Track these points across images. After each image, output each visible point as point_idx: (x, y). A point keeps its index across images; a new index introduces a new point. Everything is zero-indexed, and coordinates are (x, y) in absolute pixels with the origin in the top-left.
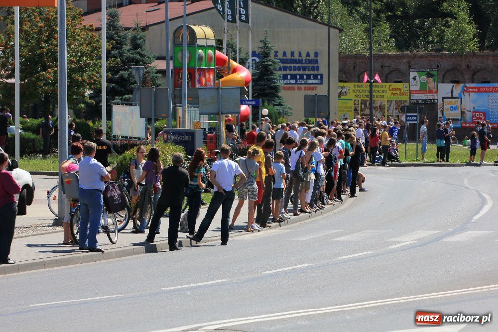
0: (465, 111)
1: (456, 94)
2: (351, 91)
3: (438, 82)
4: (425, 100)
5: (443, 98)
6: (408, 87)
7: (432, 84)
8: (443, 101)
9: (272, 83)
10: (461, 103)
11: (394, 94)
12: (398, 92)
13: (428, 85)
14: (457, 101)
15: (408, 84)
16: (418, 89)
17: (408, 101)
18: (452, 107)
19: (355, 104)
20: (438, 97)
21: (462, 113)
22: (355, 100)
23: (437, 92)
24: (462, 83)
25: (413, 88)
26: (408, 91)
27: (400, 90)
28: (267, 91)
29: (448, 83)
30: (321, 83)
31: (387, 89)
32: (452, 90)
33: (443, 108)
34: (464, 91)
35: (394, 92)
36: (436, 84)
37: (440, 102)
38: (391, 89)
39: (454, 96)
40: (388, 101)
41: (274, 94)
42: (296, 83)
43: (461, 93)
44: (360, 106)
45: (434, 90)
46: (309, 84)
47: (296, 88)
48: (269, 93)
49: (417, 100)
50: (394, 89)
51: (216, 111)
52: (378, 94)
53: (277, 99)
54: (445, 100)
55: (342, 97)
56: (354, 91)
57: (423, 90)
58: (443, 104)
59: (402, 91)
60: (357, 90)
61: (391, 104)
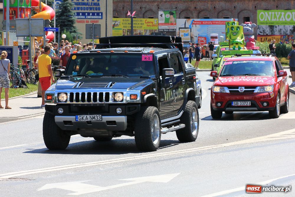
0: (194, 37)
1: (187, 26)
2: (121, 24)
3: (176, 18)
4: (168, 29)
5: (180, 28)
6: (157, 21)
7: (172, 18)
8: (179, 30)
9: (69, 18)
10: (191, 31)
11: (148, 26)
12: (151, 24)
13: (170, 20)
14: (189, 30)
15: (157, 19)
16: (164, 23)
17: (158, 30)
18: (185, 34)
19: (123, 32)
20: (176, 27)
21: (192, 38)
22: (123, 30)
23: (175, 24)
24: (192, 18)
25: (160, 22)
26: (158, 24)
27: (152, 23)
28: (66, 23)
29: (183, 18)
30: (102, 18)
31: (144, 22)
32: (185, 23)
33: (179, 35)
34: (193, 24)
35: (149, 24)
36: (175, 19)
37: (177, 31)
38: (146, 22)
39: (186, 27)
40: (145, 30)
41: (71, 25)
42: (85, 18)
43: (191, 25)
44: (126, 33)
45: (174, 23)
46: (94, 19)
47: (85, 21)
48: (68, 24)
49: (163, 29)
50: (148, 22)
51: (28, 35)
52: (138, 25)
53: (72, 28)
54: (180, 29)
55: (115, 27)
56: (123, 23)
57: (167, 23)
58: (179, 32)
59: (154, 24)
60: (125, 23)
61: (146, 32)
